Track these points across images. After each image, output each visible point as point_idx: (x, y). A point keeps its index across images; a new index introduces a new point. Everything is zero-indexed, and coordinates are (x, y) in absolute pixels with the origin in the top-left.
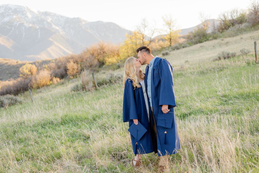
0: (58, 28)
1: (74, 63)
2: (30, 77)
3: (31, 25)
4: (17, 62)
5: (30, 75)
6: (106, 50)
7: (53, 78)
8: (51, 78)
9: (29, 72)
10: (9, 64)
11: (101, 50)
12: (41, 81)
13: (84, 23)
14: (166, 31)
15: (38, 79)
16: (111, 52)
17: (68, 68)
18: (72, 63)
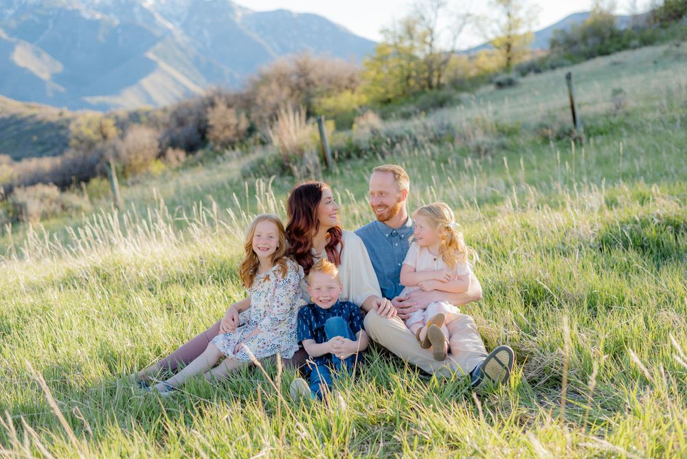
0: (170, 26)
1: (229, 106)
2: (99, 146)
3: (98, 16)
4: (61, 114)
5: (98, 141)
6: (313, 76)
7: (166, 149)
8: (159, 151)
9: (95, 133)
10: (39, 117)
11: (300, 76)
12: (132, 157)
13: (239, 14)
15: (123, 153)
16: (330, 82)
17: (211, 123)
18: (221, 107)
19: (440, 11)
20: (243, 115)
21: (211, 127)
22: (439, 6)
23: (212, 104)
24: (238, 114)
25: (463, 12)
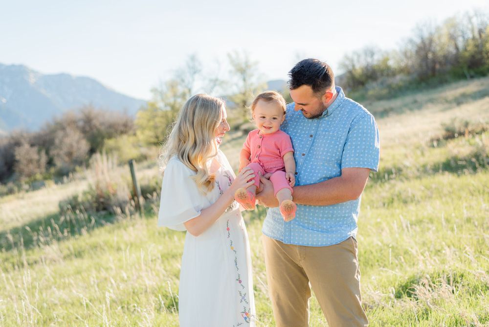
1: (32, 145)
11: (86, 122)
14: (236, 85)
17: (18, 158)
18: (26, 146)
19: (196, 76)
20: (43, 153)
21: (17, 161)
22: (195, 73)
23: (18, 144)
24: (39, 152)
25: (213, 77)
